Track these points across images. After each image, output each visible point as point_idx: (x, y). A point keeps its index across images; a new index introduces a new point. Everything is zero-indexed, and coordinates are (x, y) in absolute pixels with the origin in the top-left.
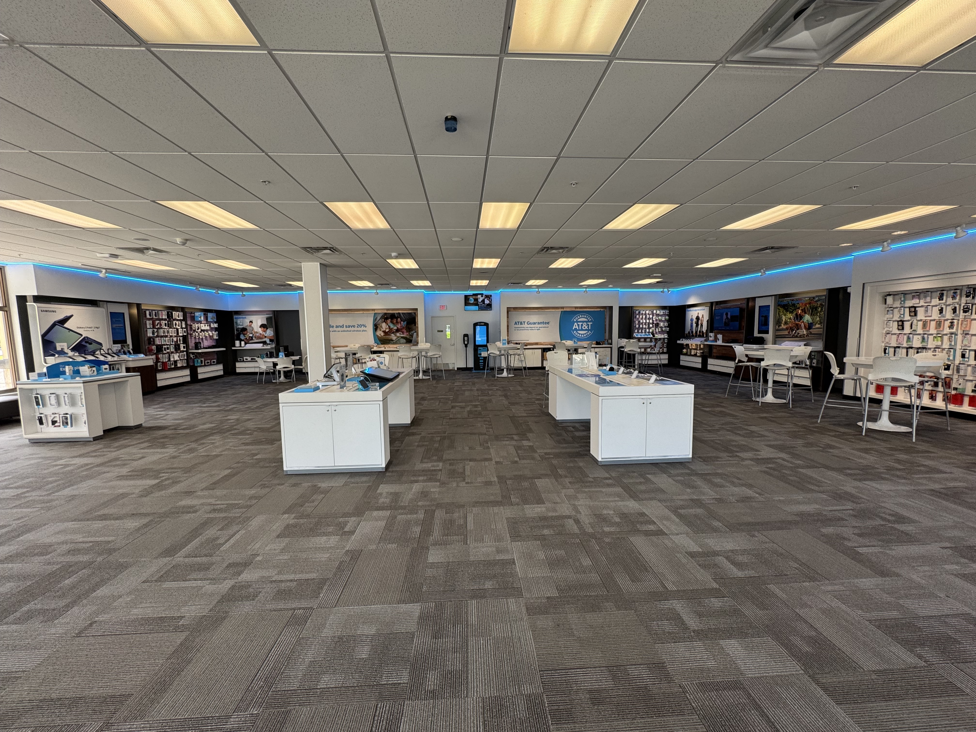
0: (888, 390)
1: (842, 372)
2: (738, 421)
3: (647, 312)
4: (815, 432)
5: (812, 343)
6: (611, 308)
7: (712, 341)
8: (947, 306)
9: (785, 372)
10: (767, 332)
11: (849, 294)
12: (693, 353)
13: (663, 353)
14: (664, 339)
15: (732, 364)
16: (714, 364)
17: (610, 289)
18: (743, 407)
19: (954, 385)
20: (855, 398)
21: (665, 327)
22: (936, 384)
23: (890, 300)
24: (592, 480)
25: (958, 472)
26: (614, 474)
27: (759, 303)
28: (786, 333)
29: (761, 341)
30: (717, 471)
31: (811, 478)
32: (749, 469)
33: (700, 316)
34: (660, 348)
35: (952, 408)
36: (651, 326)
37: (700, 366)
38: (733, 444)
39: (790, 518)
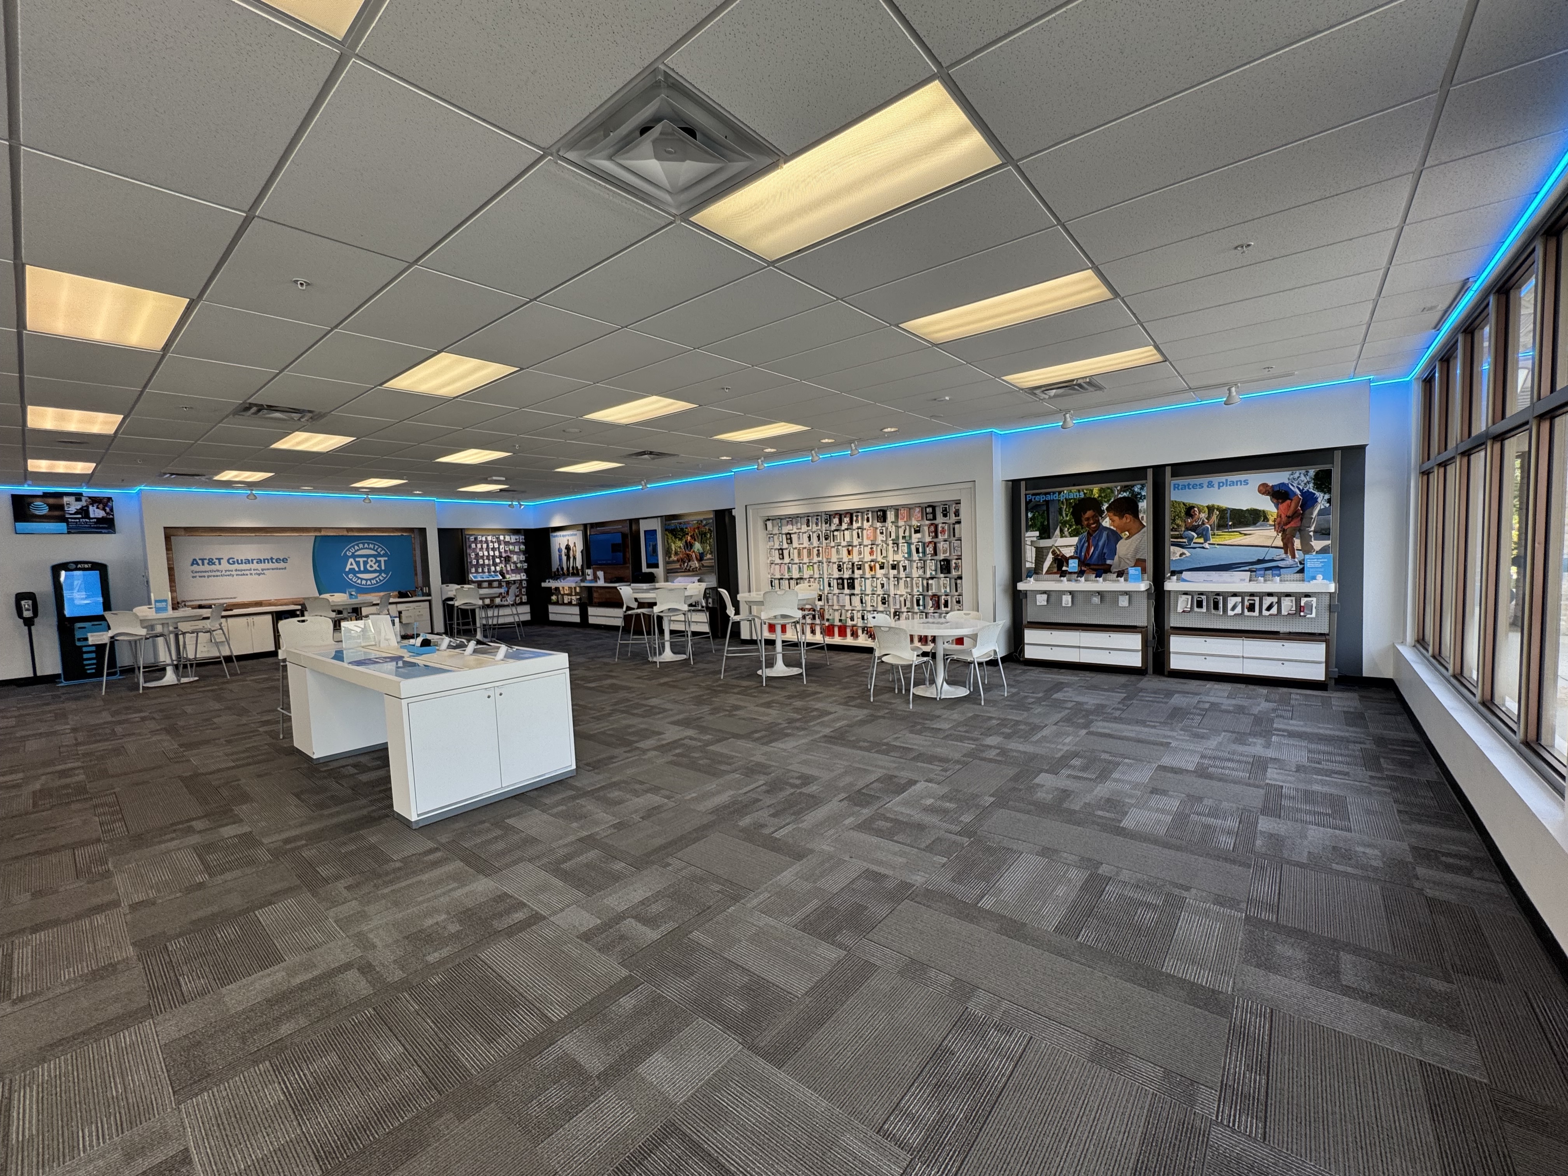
0: (778, 629)
1: (737, 613)
2: (634, 695)
3: (489, 538)
4: (720, 691)
5: (706, 578)
6: (422, 531)
7: (591, 581)
8: (813, 532)
9: (682, 618)
10: (656, 566)
11: (734, 517)
12: (566, 601)
13: (522, 603)
14: (521, 581)
15: (619, 612)
16: (598, 615)
17: (417, 498)
18: (639, 673)
19: (826, 617)
20: (753, 642)
21: (521, 562)
22: (814, 618)
23: (769, 524)
24: (398, 865)
25: (840, 710)
26: (444, 839)
27: (644, 526)
28: (677, 566)
29: (650, 579)
30: (613, 780)
31: (722, 755)
32: (652, 763)
33: (572, 546)
34: (517, 596)
35: (829, 640)
36: (498, 560)
37: (577, 619)
38: (630, 730)
39: (705, 821)
